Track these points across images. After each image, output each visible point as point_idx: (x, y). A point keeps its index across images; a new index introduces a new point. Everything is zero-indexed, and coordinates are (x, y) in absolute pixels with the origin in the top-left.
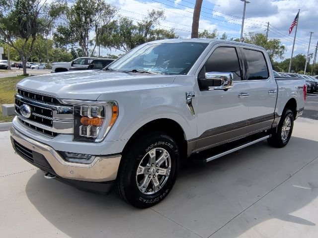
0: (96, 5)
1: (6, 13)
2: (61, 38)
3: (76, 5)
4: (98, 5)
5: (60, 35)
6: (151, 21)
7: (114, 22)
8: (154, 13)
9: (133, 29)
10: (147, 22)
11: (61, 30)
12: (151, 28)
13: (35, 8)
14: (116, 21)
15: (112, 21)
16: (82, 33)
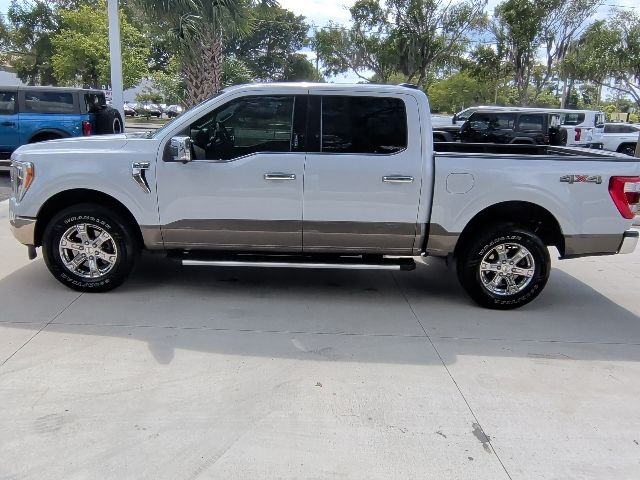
11: (481, 51)
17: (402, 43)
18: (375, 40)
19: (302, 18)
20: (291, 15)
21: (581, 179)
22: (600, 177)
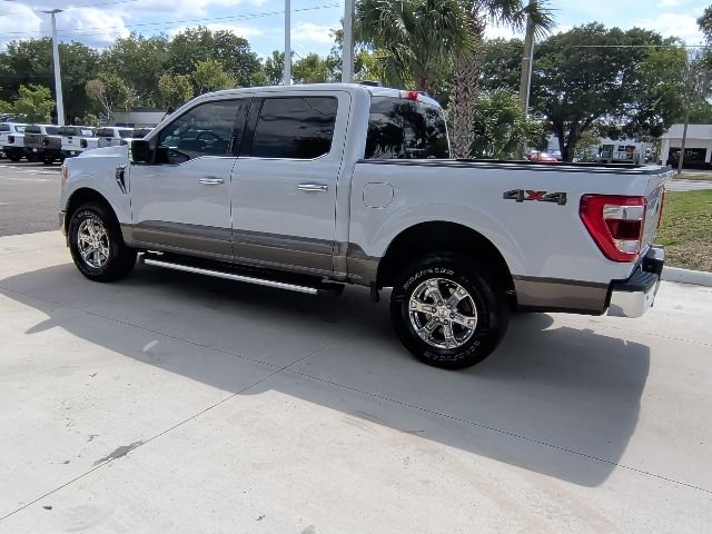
19: (672, 39)
20: (657, 39)
21: (535, 196)
22: (564, 194)
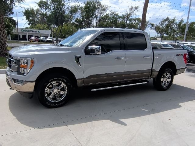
0: (96, 5)
1: (49, 13)
2: (77, 25)
3: (85, 6)
4: (97, 5)
5: (76, 23)
6: (130, 13)
7: (107, 15)
8: (132, 8)
9: (119, 18)
10: (127, 14)
11: (77, 20)
12: (130, 17)
13: (63, 9)
14: (108, 14)
15: (105, 14)
16: (88, 22)
17: (55, 16)
18: (46, 14)
21: (180, 55)
